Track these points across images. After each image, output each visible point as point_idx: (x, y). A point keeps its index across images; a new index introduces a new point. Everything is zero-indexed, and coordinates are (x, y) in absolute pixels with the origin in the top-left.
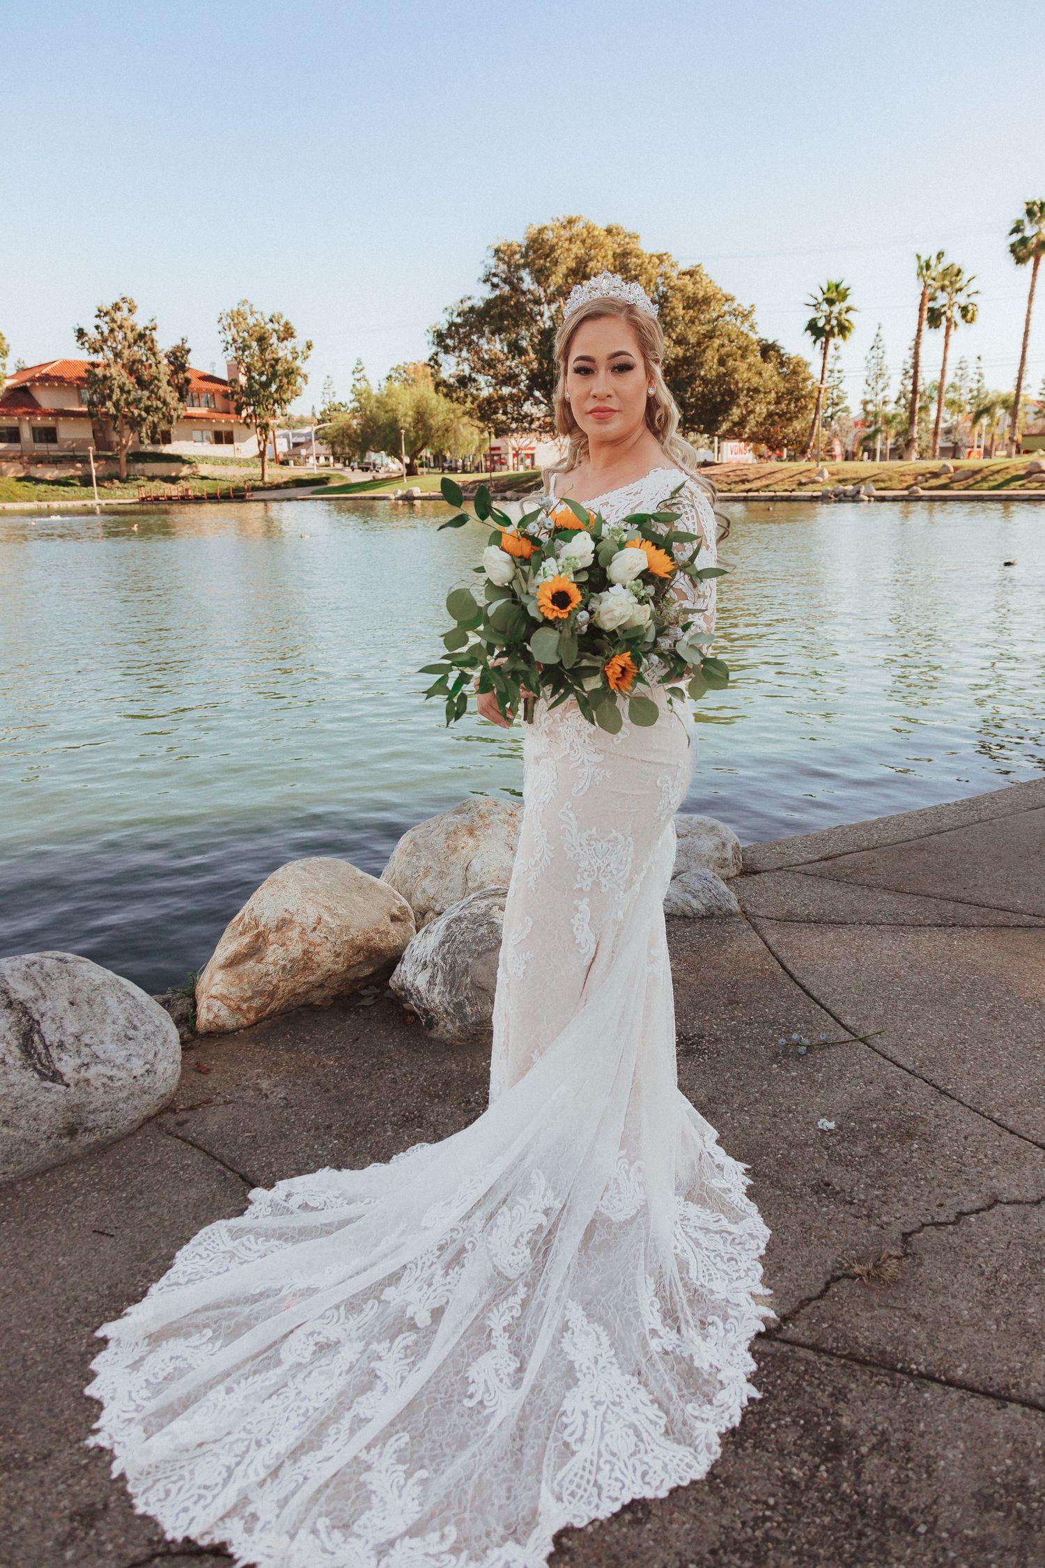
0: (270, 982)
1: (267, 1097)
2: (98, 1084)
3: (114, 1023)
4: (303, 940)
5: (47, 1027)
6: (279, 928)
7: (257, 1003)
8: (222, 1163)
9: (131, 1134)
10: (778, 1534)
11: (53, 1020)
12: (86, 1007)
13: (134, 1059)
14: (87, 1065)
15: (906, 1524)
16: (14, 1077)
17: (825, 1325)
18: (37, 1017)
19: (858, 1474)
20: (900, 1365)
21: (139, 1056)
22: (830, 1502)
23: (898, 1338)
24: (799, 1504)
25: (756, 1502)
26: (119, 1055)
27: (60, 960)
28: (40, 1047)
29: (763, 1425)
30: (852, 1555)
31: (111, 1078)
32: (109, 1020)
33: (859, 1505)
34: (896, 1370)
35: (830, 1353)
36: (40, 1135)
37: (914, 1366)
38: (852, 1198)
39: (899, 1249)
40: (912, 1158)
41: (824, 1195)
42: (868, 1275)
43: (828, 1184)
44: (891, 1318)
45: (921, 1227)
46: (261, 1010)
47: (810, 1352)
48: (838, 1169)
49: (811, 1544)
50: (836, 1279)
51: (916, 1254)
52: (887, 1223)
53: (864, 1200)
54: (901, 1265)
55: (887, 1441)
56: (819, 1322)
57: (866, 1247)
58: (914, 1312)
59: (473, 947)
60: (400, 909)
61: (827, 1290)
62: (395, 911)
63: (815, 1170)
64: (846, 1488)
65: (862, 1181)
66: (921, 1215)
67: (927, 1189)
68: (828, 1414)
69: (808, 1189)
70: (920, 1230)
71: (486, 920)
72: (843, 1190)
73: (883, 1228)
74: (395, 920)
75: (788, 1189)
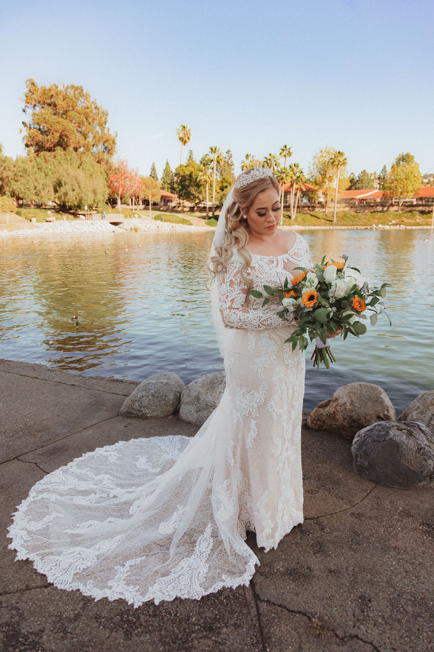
0: (323, 418)
4: (335, 408)
6: (335, 401)
10: (166, 619)
17: (273, 615)
19: (201, 638)
20: (266, 645)
22: (185, 632)
23: (282, 642)
24: (181, 623)
25: (176, 611)
29: (210, 606)
30: (165, 641)
33: (187, 640)
34: (263, 644)
35: (259, 620)
37: (268, 650)
38: (367, 612)
39: (344, 635)
40: (426, 632)
41: (360, 601)
42: (315, 625)
43: (370, 601)
44: (293, 638)
45: (368, 643)
46: (321, 426)
47: (256, 613)
48: (386, 603)
49: (165, 628)
50: (304, 614)
51: (345, 642)
52: (359, 628)
53: (369, 617)
54: (331, 637)
55: (222, 645)
56: (274, 613)
57: (334, 622)
58: (303, 646)
59: (375, 437)
60: (385, 415)
61: (295, 612)
62: (381, 415)
63: (377, 594)
64: (193, 635)
65: (384, 614)
66: (377, 641)
67: (402, 642)
68: (225, 624)
69: (360, 594)
70: (365, 642)
71: (387, 430)
72: (370, 607)
73: (354, 627)
74: (379, 418)
75: (353, 588)
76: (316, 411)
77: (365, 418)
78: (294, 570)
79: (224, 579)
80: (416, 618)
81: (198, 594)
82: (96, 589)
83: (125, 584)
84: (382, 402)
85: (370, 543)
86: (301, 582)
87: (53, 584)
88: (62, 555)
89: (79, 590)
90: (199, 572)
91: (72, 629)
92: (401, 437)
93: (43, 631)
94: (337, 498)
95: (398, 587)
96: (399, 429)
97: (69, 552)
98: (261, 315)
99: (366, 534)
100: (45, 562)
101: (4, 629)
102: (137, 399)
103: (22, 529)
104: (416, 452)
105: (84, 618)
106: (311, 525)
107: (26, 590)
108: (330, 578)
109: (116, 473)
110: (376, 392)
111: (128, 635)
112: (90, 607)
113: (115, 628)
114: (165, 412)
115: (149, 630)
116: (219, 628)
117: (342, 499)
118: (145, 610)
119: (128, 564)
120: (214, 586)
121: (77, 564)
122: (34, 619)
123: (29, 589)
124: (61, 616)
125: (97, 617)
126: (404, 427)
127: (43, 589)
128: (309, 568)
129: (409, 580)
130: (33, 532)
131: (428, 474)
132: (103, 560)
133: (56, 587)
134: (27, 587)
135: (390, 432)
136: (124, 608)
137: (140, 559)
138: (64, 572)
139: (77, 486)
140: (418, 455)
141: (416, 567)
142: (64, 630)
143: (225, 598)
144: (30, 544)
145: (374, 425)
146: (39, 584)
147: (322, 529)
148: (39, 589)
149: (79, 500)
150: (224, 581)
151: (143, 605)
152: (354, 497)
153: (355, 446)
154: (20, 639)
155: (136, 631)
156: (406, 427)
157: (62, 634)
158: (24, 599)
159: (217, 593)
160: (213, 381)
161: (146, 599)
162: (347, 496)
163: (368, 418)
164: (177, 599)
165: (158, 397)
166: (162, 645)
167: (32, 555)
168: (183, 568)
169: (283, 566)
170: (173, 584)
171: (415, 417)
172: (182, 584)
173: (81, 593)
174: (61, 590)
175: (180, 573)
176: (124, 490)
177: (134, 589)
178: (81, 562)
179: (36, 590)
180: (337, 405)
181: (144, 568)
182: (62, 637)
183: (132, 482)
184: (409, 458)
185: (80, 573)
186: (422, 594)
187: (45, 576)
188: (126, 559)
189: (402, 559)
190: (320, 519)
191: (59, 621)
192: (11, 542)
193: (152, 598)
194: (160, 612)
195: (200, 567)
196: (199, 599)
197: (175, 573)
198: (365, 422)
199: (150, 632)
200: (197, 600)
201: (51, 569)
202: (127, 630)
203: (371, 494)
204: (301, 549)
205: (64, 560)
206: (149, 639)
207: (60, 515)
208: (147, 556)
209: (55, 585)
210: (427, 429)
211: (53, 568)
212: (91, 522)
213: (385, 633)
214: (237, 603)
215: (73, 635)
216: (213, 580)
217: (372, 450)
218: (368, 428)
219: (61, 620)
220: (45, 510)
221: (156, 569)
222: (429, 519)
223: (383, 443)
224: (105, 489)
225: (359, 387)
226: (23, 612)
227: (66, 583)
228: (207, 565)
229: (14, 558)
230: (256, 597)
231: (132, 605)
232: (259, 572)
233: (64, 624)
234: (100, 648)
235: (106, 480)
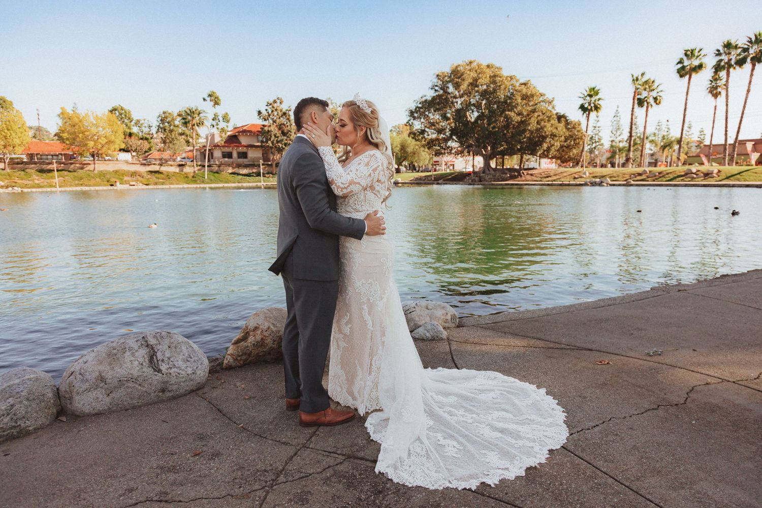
0: (249, 350)
1: (237, 387)
2: (174, 375)
3: (183, 355)
4: (261, 334)
5: (159, 355)
6: (254, 330)
7: (244, 357)
8: (213, 405)
9: (185, 395)
11: (161, 352)
12: (174, 349)
13: (188, 368)
14: (171, 368)
16: (144, 370)
18: (156, 351)
19: (383, 499)
21: (190, 367)
26: (183, 366)
27: (168, 333)
28: (155, 361)
31: (179, 373)
32: (182, 354)
36: (152, 391)
64: (377, 501)
76: (238, 347)
114: (49, 418)
165: (34, 399)
180: (262, 331)
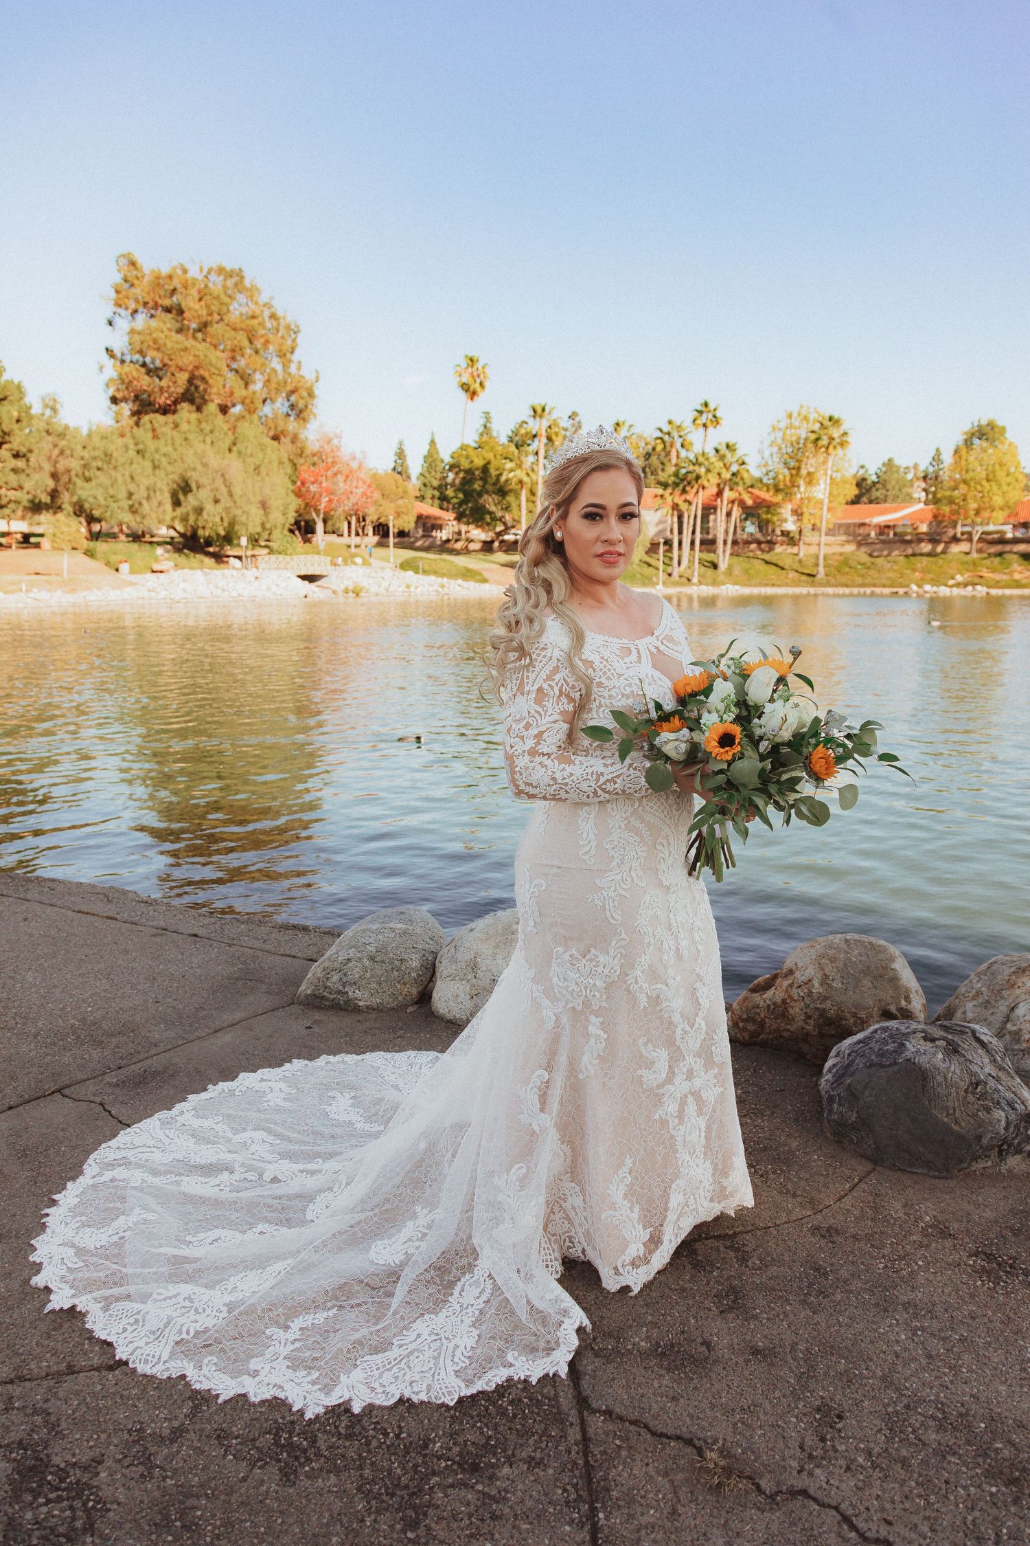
0: (760, 1014)
4: (786, 991)
6: (786, 977)
10: (374, 1443)
15: (414, 1525)
17: (618, 1442)
19: (452, 1486)
20: (598, 1505)
22: (416, 1472)
23: (634, 1501)
24: (408, 1453)
25: (400, 1427)
29: (477, 1419)
30: (370, 1491)
33: (421, 1490)
34: (591, 1503)
35: (586, 1453)
37: (601, 1515)
38: (832, 1440)
39: (775, 1489)
40: (964, 1488)
41: (818, 1416)
42: (711, 1466)
43: (840, 1417)
44: (659, 1491)
45: (829, 1506)
46: (754, 1035)
47: (579, 1437)
48: (878, 1422)
49: (372, 1464)
50: (689, 1442)
51: (777, 1504)
52: (811, 1474)
53: (836, 1451)
54: (747, 1492)
55: (497, 1502)
56: (620, 1438)
57: (755, 1460)
58: (681, 1510)
59: (873, 1057)
60: (901, 1010)
61: (669, 1438)
62: (893, 1009)
63: (857, 1404)
64: (435, 1480)
65: (872, 1445)
66: (851, 1504)
67: (907, 1506)
68: (508, 1458)
69: (818, 1403)
70: (823, 1505)
71: (900, 1040)
72: (840, 1431)
73: (799, 1472)
74: (887, 1015)
75: (804, 1388)
76: (745, 999)
77: (855, 1015)
78: (672, 1346)
79: (513, 1362)
80: (944, 1457)
81: (450, 1393)
82: (222, 1376)
83: (288, 1367)
84: (894, 979)
85: (851, 1292)
86: (685, 1373)
87: (126, 1363)
88: (149, 1302)
89: (183, 1377)
90: (457, 1346)
91: (165, 1459)
92: (933, 1057)
93: (100, 1463)
94: (781, 1193)
95: (907, 1389)
96: (928, 1038)
97: (166, 1294)
98: (601, 769)
99: (844, 1273)
100: (111, 1315)
101: (14, 1455)
102: (336, 965)
103: (64, 1245)
104: (966, 1091)
105: (192, 1435)
106: (718, 1250)
107: (68, 1374)
108: (753, 1366)
109: (279, 1129)
110: (882, 956)
111: (288, 1476)
112: (207, 1415)
113: (260, 1460)
114: (400, 998)
115: (335, 1465)
116: (493, 1466)
117: (794, 1196)
118: (329, 1425)
119: (297, 1324)
120: (489, 1376)
121: (181, 1321)
122: (82, 1436)
123: (73, 1373)
124: (141, 1430)
125: (221, 1436)
126: (938, 1033)
127: (104, 1373)
128: (707, 1344)
129: (934, 1374)
130: (89, 1252)
131: (995, 1142)
132: (240, 1314)
133: (135, 1370)
134: (69, 1366)
135: (907, 1044)
136: (283, 1418)
137: (325, 1315)
138: (152, 1337)
139: (192, 1155)
140: (971, 1098)
141: (954, 1346)
142: (147, 1461)
143: (511, 1402)
144: (80, 1275)
145: (872, 1029)
146: (96, 1361)
147: (744, 1260)
148: (97, 1374)
149: (195, 1185)
150: (511, 1365)
151: (325, 1413)
152: (820, 1192)
153: (829, 1077)
154: (49, 1478)
155: (307, 1468)
156: (945, 1034)
157: (141, 1469)
158: (61, 1394)
159: (493, 1392)
160: (510, 926)
161: (333, 1400)
162: (804, 1190)
163: (863, 1015)
164: (401, 1401)
165: (383, 962)
166: (362, 1499)
167: (83, 1298)
168: (419, 1336)
169: (647, 1337)
170: (395, 1370)
171: (970, 1015)
172: (418, 1369)
173: (188, 1384)
174: (145, 1376)
175: (411, 1347)
176: (296, 1167)
177: (309, 1379)
178: (193, 1318)
179: (89, 1374)
180: (791, 986)
181: (332, 1335)
182: (142, 1475)
183: (316, 1149)
184: (950, 1104)
185: (188, 1341)
186: (963, 1405)
187: (110, 1344)
188: (293, 1312)
189: (923, 1329)
190: (740, 1238)
191: (138, 1441)
192: (38, 1272)
193: (346, 1398)
194: (364, 1428)
195: (459, 1335)
196: (452, 1404)
197: (401, 1346)
198: (855, 1024)
199: (338, 1471)
200: (447, 1406)
201: (125, 1330)
202: (287, 1464)
203: (863, 1185)
204: (691, 1302)
205: (156, 1314)
206: (335, 1486)
207: (149, 1216)
208: (341, 1307)
209: (131, 1366)
210: (995, 1041)
211: (130, 1329)
212: (219, 1233)
213: (870, 1486)
214: (538, 1414)
215: (165, 1471)
216: (485, 1364)
217: (865, 1087)
218: (860, 1036)
219: (142, 1438)
220: (118, 1205)
221: (357, 1336)
222: (991, 1244)
223: (891, 1069)
224: (253, 1162)
225: (843, 945)
226: (58, 1420)
227: (155, 1360)
228: (475, 1332)
229: (44, 1305)
230: (582, 1402)
231: (301, 1412)
232: (592, 1349)
233: (146, 1449)
234: (224, 1501)
235: (259, 1144)
